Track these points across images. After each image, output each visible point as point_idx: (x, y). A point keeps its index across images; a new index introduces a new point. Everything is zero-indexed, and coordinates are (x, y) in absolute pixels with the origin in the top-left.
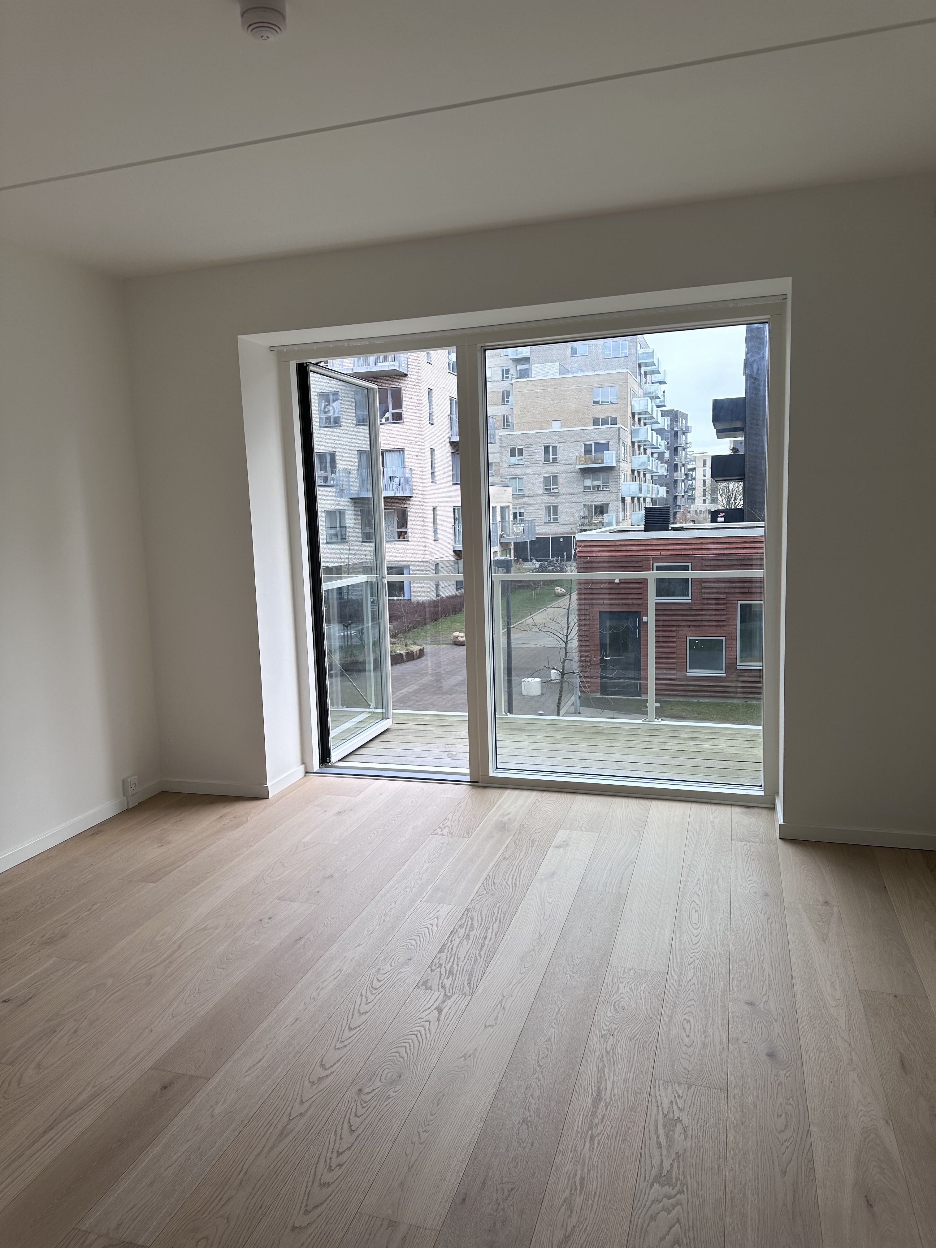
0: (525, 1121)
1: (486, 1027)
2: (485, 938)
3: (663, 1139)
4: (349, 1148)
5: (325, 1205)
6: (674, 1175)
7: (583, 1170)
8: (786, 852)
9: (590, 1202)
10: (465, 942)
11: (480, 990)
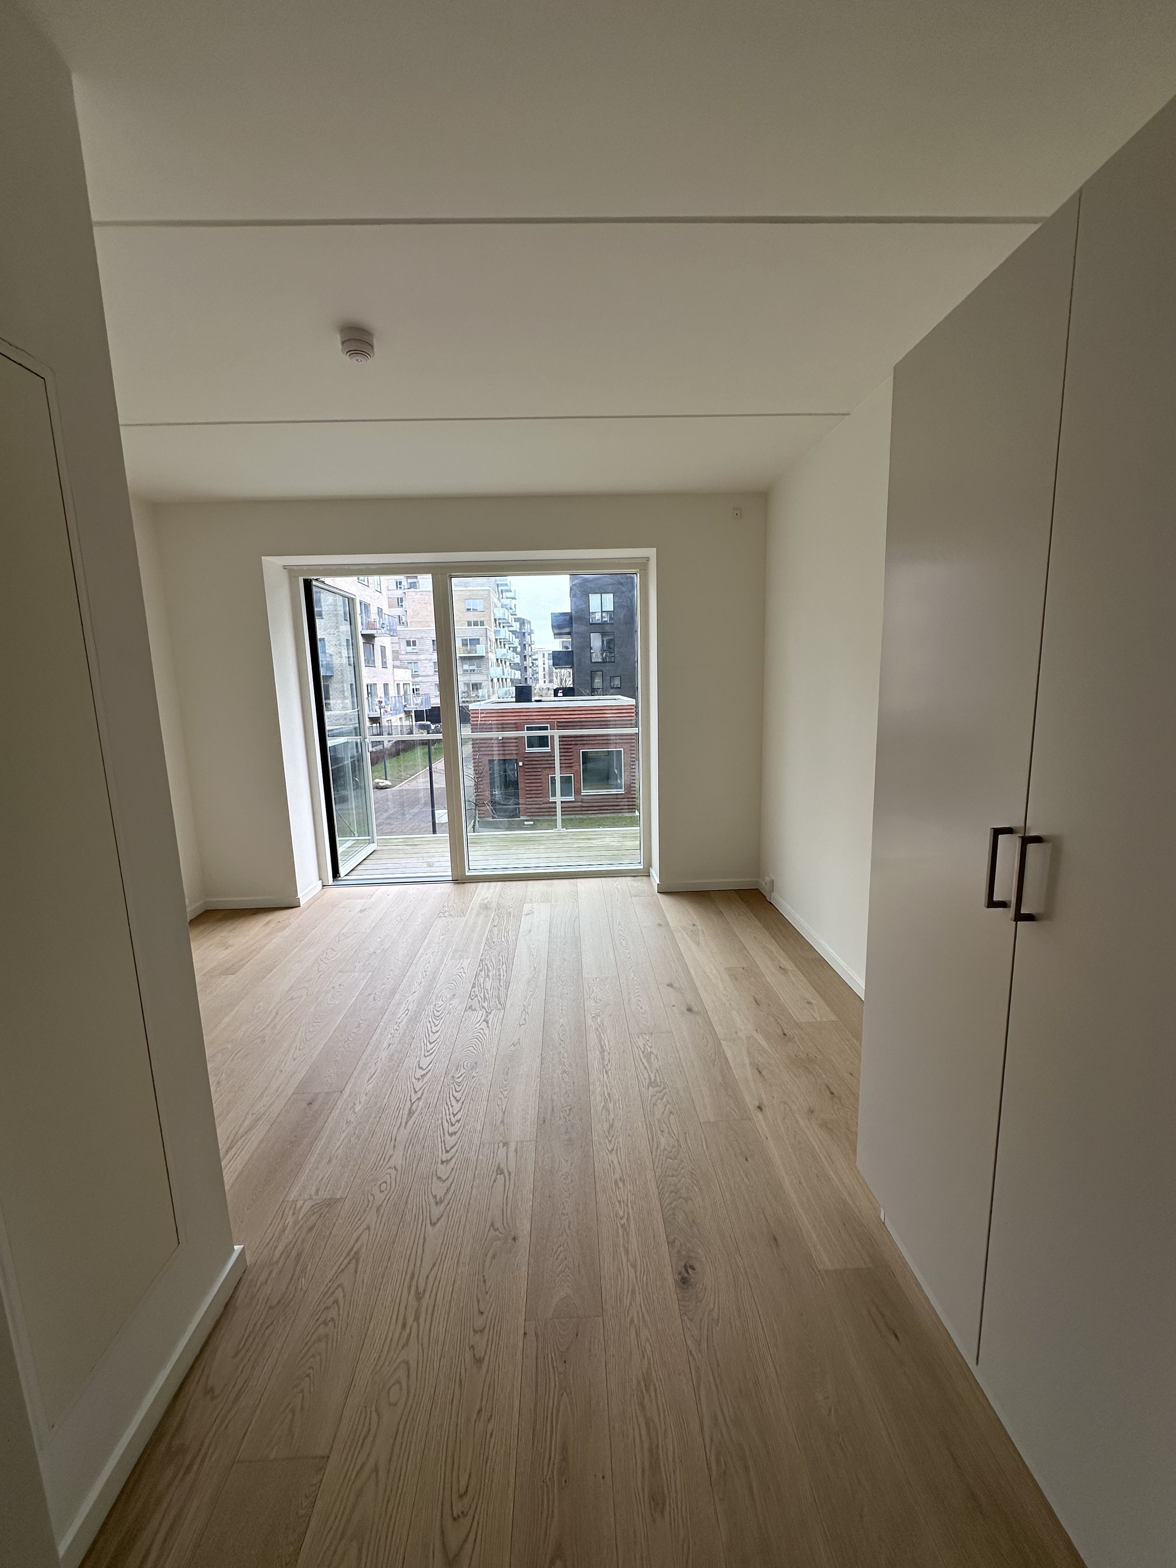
0: (564, 1072)
1: (520, 1025)
2: (500, 975)
3: (646, 1064)
4: (460, 1111)
5: (457, 1145)
6: (658, 1081)
7: (607, 1089)
8: (664, 900)
9: (617, 1105)
10: (487, 979)
11: (509, 1006)
